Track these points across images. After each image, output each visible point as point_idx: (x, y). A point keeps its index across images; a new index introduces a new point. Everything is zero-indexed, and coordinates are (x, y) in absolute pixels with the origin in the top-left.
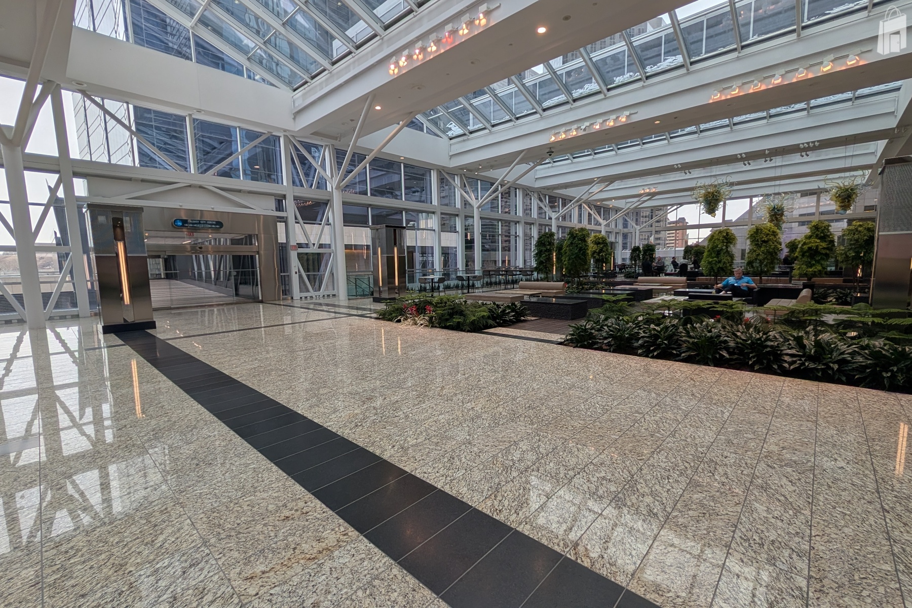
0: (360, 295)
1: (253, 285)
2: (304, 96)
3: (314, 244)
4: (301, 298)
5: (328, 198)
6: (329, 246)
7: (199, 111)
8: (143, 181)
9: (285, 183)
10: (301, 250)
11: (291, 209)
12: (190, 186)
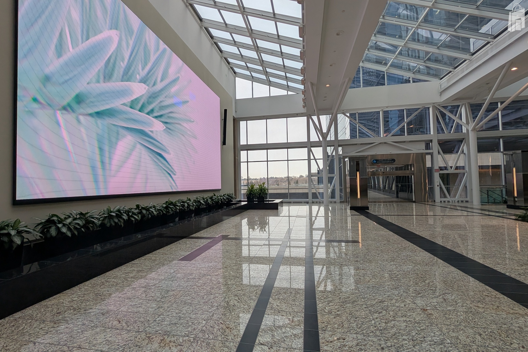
0: (492, 203)
1: (408, 192)
2: (448, 81)
3: (451, 167)
4: (441, 201)
5: (463, 137)
6: (463, 168)
7: (387, 107)
8: (361, 144)
9: (432, 133)
10: (442, 172)
11: (435, 147)
12: (380, 143)
